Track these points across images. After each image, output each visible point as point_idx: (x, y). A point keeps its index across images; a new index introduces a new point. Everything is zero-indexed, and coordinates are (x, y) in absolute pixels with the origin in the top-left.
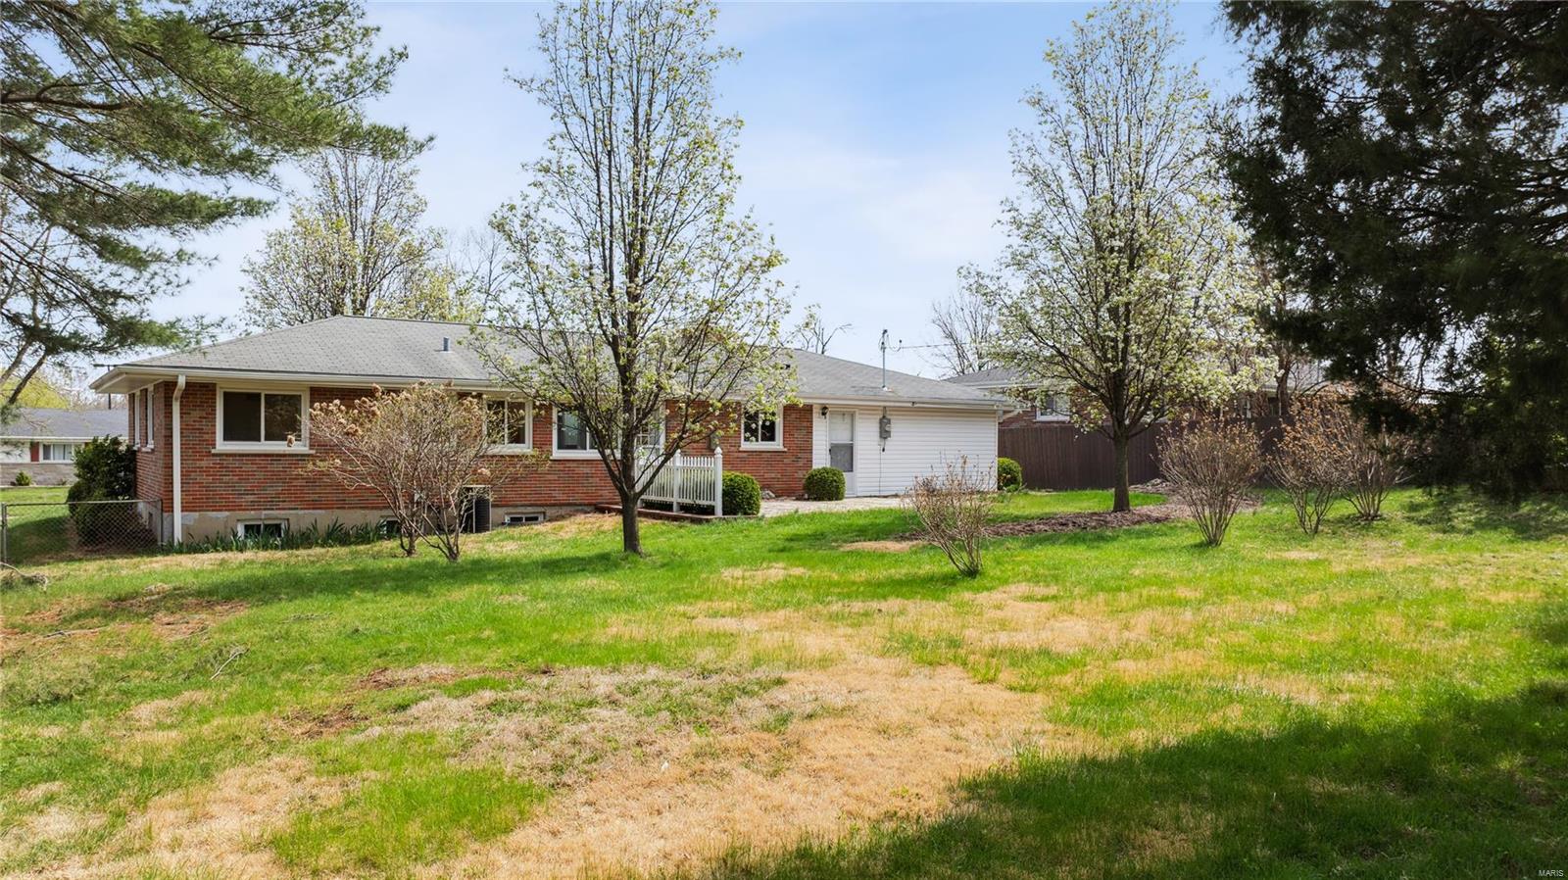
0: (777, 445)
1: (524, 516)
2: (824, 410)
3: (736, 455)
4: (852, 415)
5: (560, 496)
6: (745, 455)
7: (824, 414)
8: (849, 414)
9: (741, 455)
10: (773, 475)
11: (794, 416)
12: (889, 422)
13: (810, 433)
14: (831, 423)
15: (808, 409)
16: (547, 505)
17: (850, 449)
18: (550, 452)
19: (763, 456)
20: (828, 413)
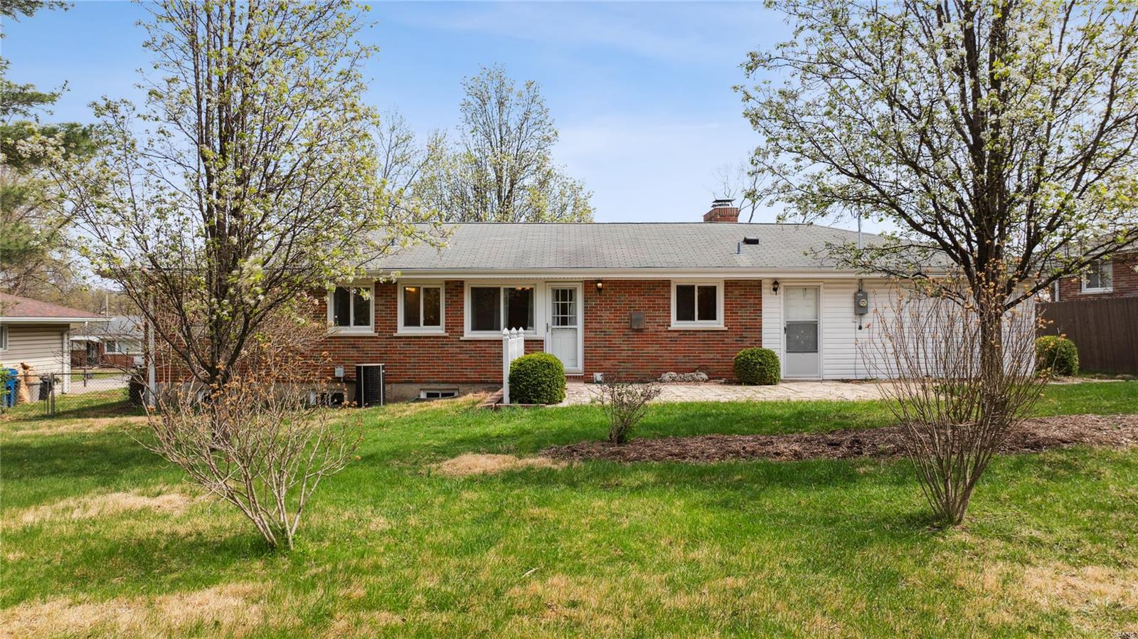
0: (719, 323)
1: (440, 393)
2: (776, 285)
3: (665, 334)
4: (817, 289)
5: (472, 375)
6: (676, 334)
7: (775, 290)
8: (812, 288)
9: (670, 335)
10: (711, 356)
11: (736, 292)
12: (866, 296)
13: (758, 310)
14: (786, 300)
15: (756, 286)
16: (459, 383)
17: (813, 327)
18: (462, 333)
19: (698, 335)
20: (782, 288)
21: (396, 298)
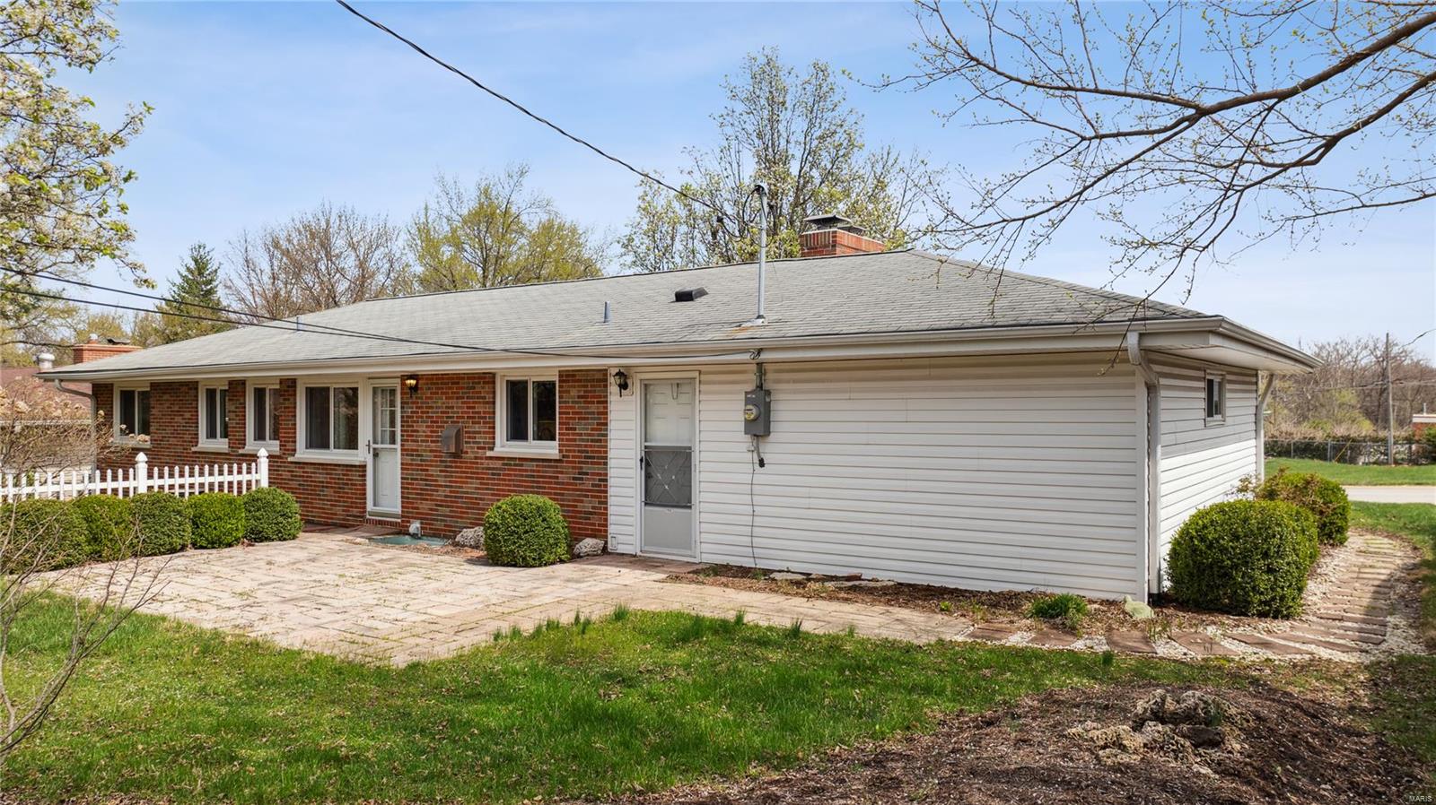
0: (554, 447)
3: (485, 463)
4: (694, 387)
8: (687, 383)
9: (491, 464)
13: (603, 425)
14: (641, 404)
15: (600, 379)
17: (685, 457)
18: (293, 452)
19: (527, 466)
20: (638, 384)
21: (245, 403)
